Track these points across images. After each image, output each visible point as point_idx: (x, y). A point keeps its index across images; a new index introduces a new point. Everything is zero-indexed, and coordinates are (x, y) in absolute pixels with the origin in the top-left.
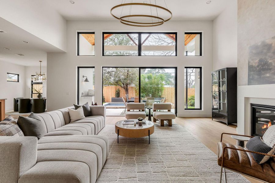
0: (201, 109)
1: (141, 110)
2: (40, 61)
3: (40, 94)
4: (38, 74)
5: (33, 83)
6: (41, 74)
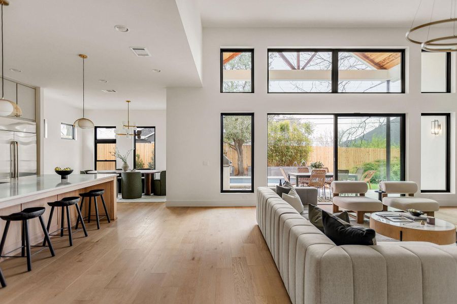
0: (448, 190)
1: (359, 195)
2: (128, 102)
3: (125, 163)
4: (126, 126)
5: (97, 142)
6: (128, 126)
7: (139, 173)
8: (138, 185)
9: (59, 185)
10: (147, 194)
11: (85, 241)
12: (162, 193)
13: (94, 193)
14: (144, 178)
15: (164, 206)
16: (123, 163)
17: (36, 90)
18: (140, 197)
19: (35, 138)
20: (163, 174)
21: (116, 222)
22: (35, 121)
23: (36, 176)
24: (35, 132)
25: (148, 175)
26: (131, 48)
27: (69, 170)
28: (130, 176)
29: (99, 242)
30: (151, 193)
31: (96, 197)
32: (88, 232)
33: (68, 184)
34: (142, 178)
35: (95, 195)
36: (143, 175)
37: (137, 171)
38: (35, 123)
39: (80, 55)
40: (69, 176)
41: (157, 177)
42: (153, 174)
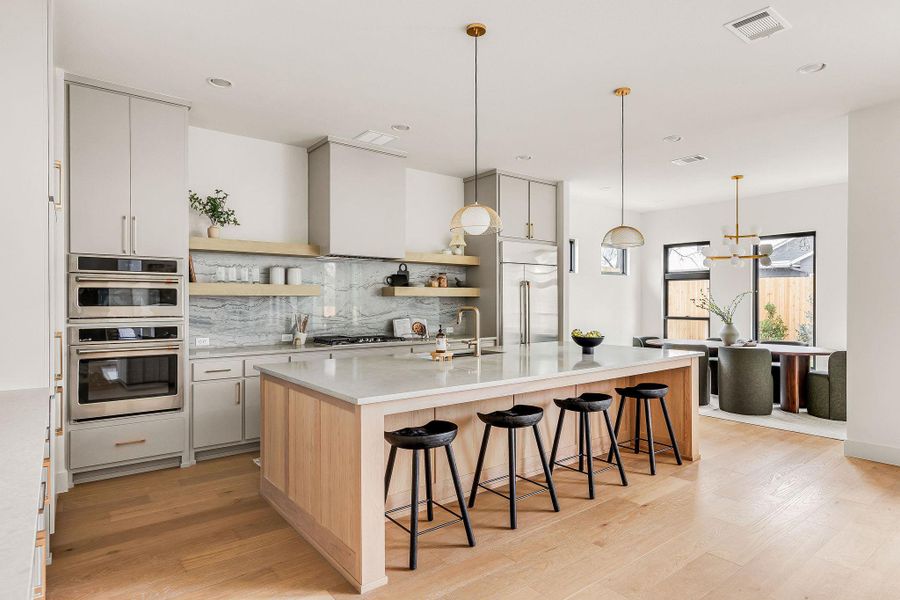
2: (737, 177)
3: (729, 324)
4: (731, 237)
5: (669, 278)
6: (737, 237)
7: (766, 351)
8: (763, 382)
9: (578, 366)
10: (789, 408)
11: (620, 496)
12: (835, 412)
13: (644, 391)
14: (778, 364)
15: (839, 452)
16: (724, 324)
17: (557, 186)
18: (767, 412)
19: (555, 276)
20: (839, 360)
21: (697, 466)
22: (555, 244)
23: (556, 342)
24: (556, 263)
25: (790, 358)
26: (730, 26)
27: (595, 336)
28: (739, 356)
29: (648, 508)
30: (801, 407)
31: (649, 400)
32: (628, 476)
33: (595, 364)
34: (774, 364)
35: (647, 397)
36: (776, 357)
37: (760, 346)
38: (556, 248)
39: (615, 91)
40: (595, 349)
41: (821, 367)
42: (805, 359)
